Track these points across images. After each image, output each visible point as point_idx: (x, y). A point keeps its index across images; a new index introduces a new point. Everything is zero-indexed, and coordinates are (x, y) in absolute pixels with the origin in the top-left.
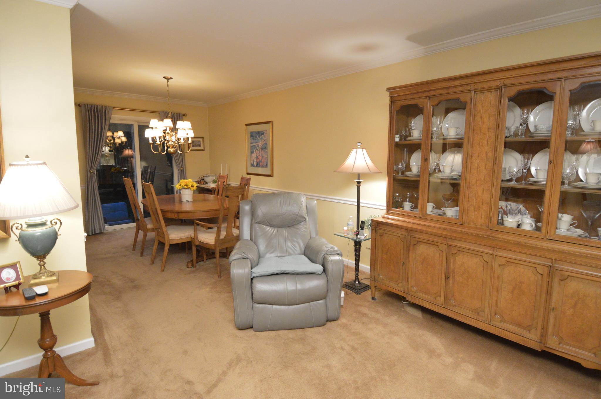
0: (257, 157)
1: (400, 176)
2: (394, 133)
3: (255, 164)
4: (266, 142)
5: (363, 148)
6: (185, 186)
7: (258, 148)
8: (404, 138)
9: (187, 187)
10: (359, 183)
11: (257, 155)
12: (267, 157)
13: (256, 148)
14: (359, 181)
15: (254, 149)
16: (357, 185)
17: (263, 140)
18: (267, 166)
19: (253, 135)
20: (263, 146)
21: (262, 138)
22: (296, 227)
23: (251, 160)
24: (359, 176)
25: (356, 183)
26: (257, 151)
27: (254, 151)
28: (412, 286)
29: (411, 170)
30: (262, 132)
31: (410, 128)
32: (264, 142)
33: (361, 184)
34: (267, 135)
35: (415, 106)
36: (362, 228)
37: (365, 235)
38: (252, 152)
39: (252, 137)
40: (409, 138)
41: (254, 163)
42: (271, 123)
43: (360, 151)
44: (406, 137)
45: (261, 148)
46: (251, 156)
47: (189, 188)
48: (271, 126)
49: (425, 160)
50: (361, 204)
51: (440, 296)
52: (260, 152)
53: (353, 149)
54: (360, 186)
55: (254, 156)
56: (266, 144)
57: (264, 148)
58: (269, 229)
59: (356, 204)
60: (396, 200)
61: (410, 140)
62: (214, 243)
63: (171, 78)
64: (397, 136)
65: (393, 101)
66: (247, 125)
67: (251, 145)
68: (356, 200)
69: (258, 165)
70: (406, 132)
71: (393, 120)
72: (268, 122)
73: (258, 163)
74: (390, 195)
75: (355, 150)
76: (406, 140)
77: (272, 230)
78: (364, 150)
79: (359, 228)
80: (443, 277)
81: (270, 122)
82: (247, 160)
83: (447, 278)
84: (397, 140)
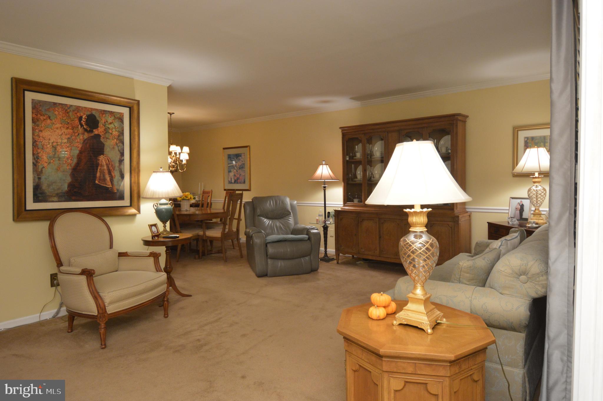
0: (235, 176)
1: (351, 182)
2: (346, 155)
3: (233, 181)
4: (244, 163)
5: (326, 165)
6: (186, 198)
7: (235, 168)
8: (351, 158)
9: (187, 199)
10: (325, 187)
11: (234, 174)
12: (245, 175)
13: (234, 168)
14: (325, 186)
15: (232, 168)
16: (324, 189)
17: (241, 161)
18: (244, 182)
19: (230, 157)
20: (240, 166)
21: (239, 159)
22: (284, 218)
23: (228, 177)
24: (325, 183)
25: (323, 188)
26: (234, 170)
27: (232, 170)
28: (361, 248)
29: (357, 178)
30: (240, 154)
31: (355, 151)
32: (242, 163)
33: (326, 188)
34: (245, 157)
35: (357, 139)
36: (328, 217)
37: (331, 221)
38: (230, 172)
39: (230, 159)
40: (355, 158)
41: (231, 180)
42: (248, 148)
43: (325, 166)
44: (353, 157)
45: (239, 168)
46: (229, 175)
47: (189, 199)
48: (249, 149)
49: (365, 171)
50: (327, 205)
51: (377, 250)
52: (238, 171)
53: (320, 165)
54: (325, 189)
55: (232, 174)
56: (244, 164)
57: (242, 167)
58: (266, 221)
60: (349, 197)
61: (355, 159)
62: (220, 236)
63: (173, 113)
64: (347, 156)
65: (344, 135)
66: (224, 149)
67: (229, 165)
68: (323, 203)
69: (236, 182)
70: (352, 154)
71: (345, 147)
72: (246, 147)
73: (236, 180)
74: (345, 194)
75: (321, 166)
76: (353, 159)
77: (268, 221)
78: (327, 166)
79: (326, 218)
80: (378, 237)
81: (248, 146)
82: (224, 178)
83: (380, 237)
84: (348, 159)
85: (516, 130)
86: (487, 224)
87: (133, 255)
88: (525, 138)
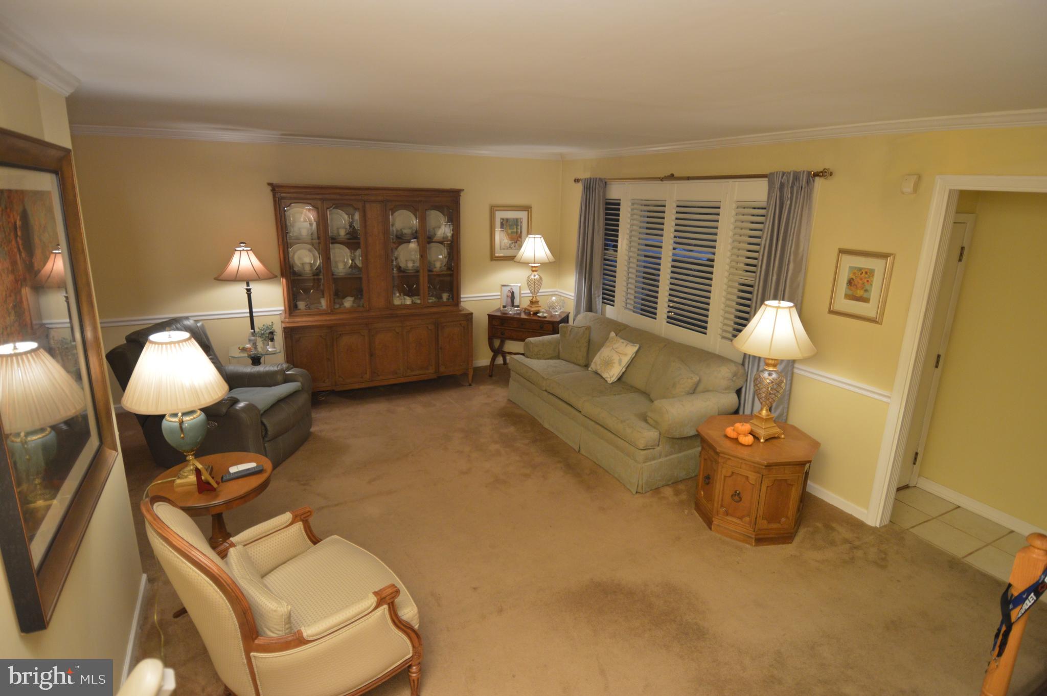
10: (249, 290)
16: (248, 293)
43: (244, 252)
50: (254, 314)
54: (250, 293)
59: (248, 315)
65: (280, 198)
68: (248, 311)
75: (237, 252)
78: (250, 252)
80: (368, 357)
83: (371, 356)
85: (493, 210)
86: (487, 316)
87: (248, 542)
88: (501, 219)
